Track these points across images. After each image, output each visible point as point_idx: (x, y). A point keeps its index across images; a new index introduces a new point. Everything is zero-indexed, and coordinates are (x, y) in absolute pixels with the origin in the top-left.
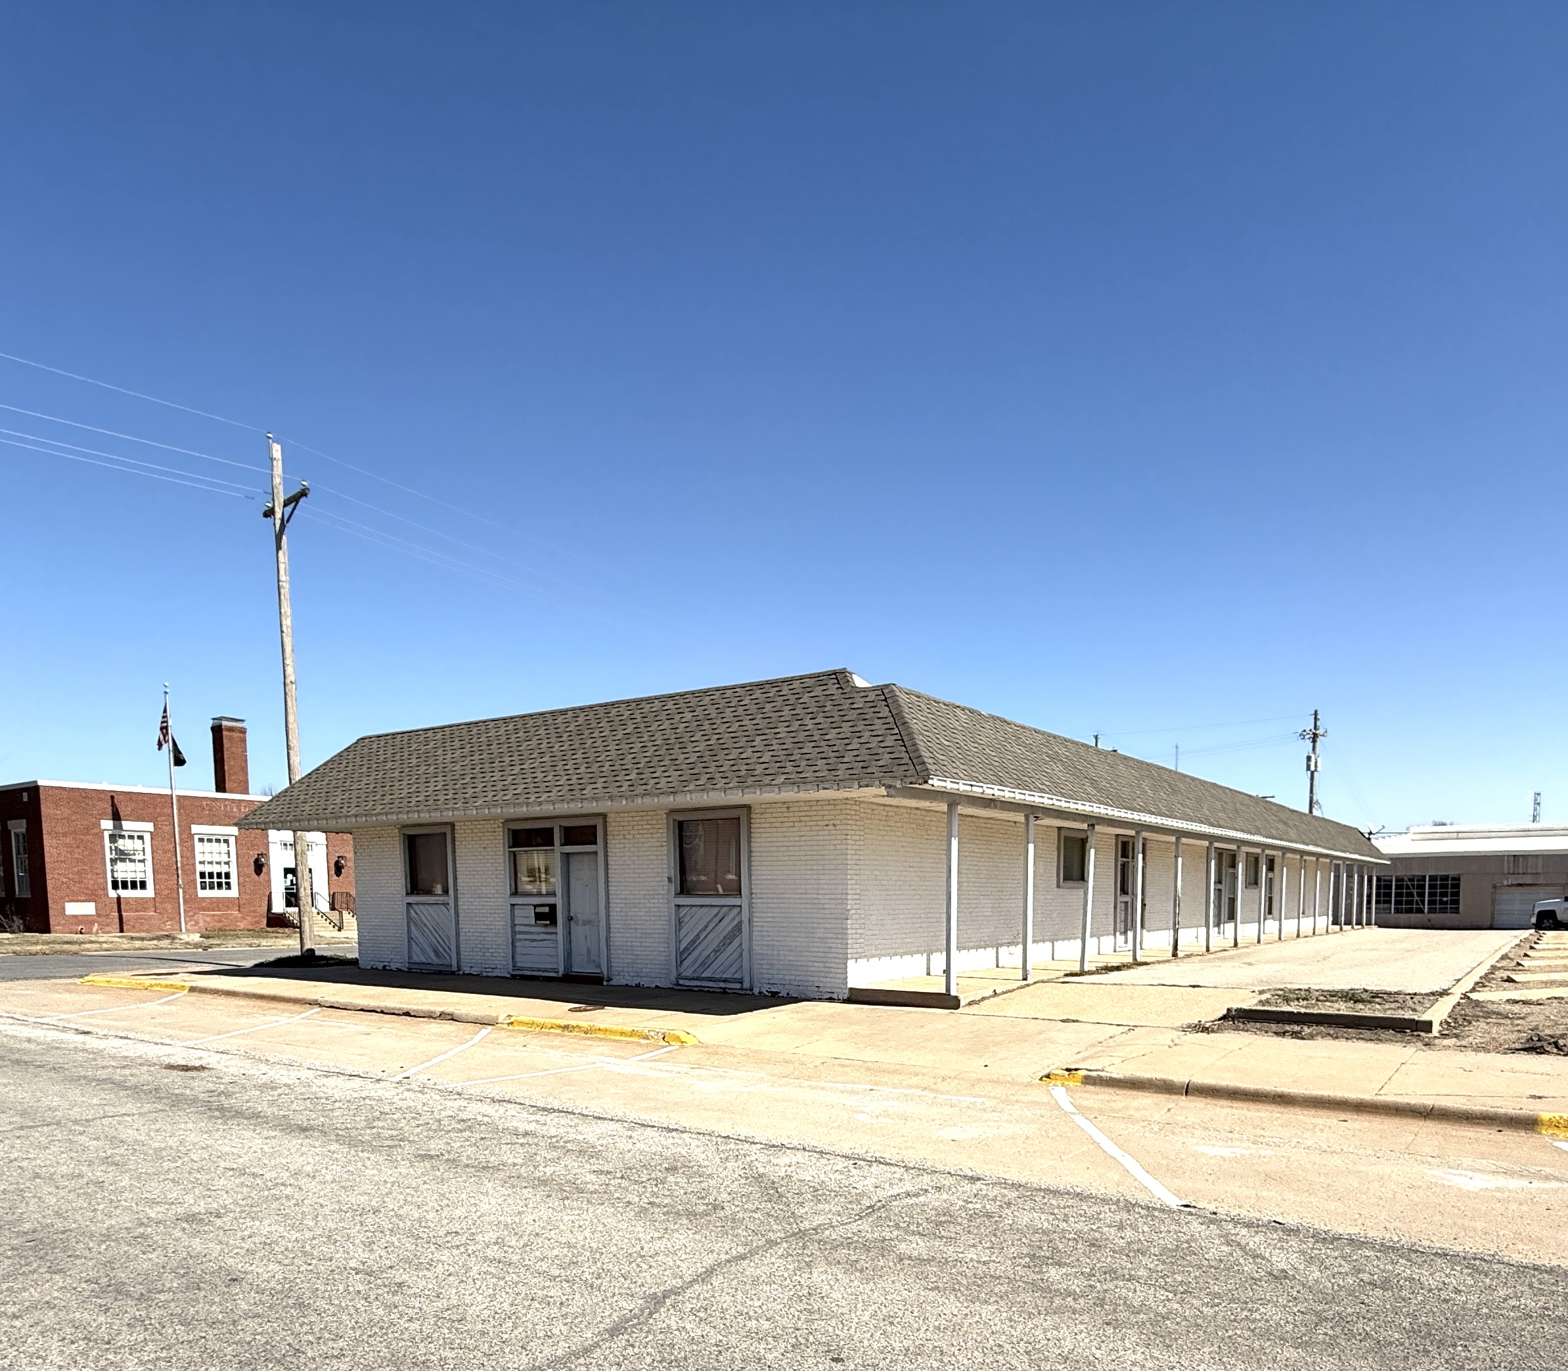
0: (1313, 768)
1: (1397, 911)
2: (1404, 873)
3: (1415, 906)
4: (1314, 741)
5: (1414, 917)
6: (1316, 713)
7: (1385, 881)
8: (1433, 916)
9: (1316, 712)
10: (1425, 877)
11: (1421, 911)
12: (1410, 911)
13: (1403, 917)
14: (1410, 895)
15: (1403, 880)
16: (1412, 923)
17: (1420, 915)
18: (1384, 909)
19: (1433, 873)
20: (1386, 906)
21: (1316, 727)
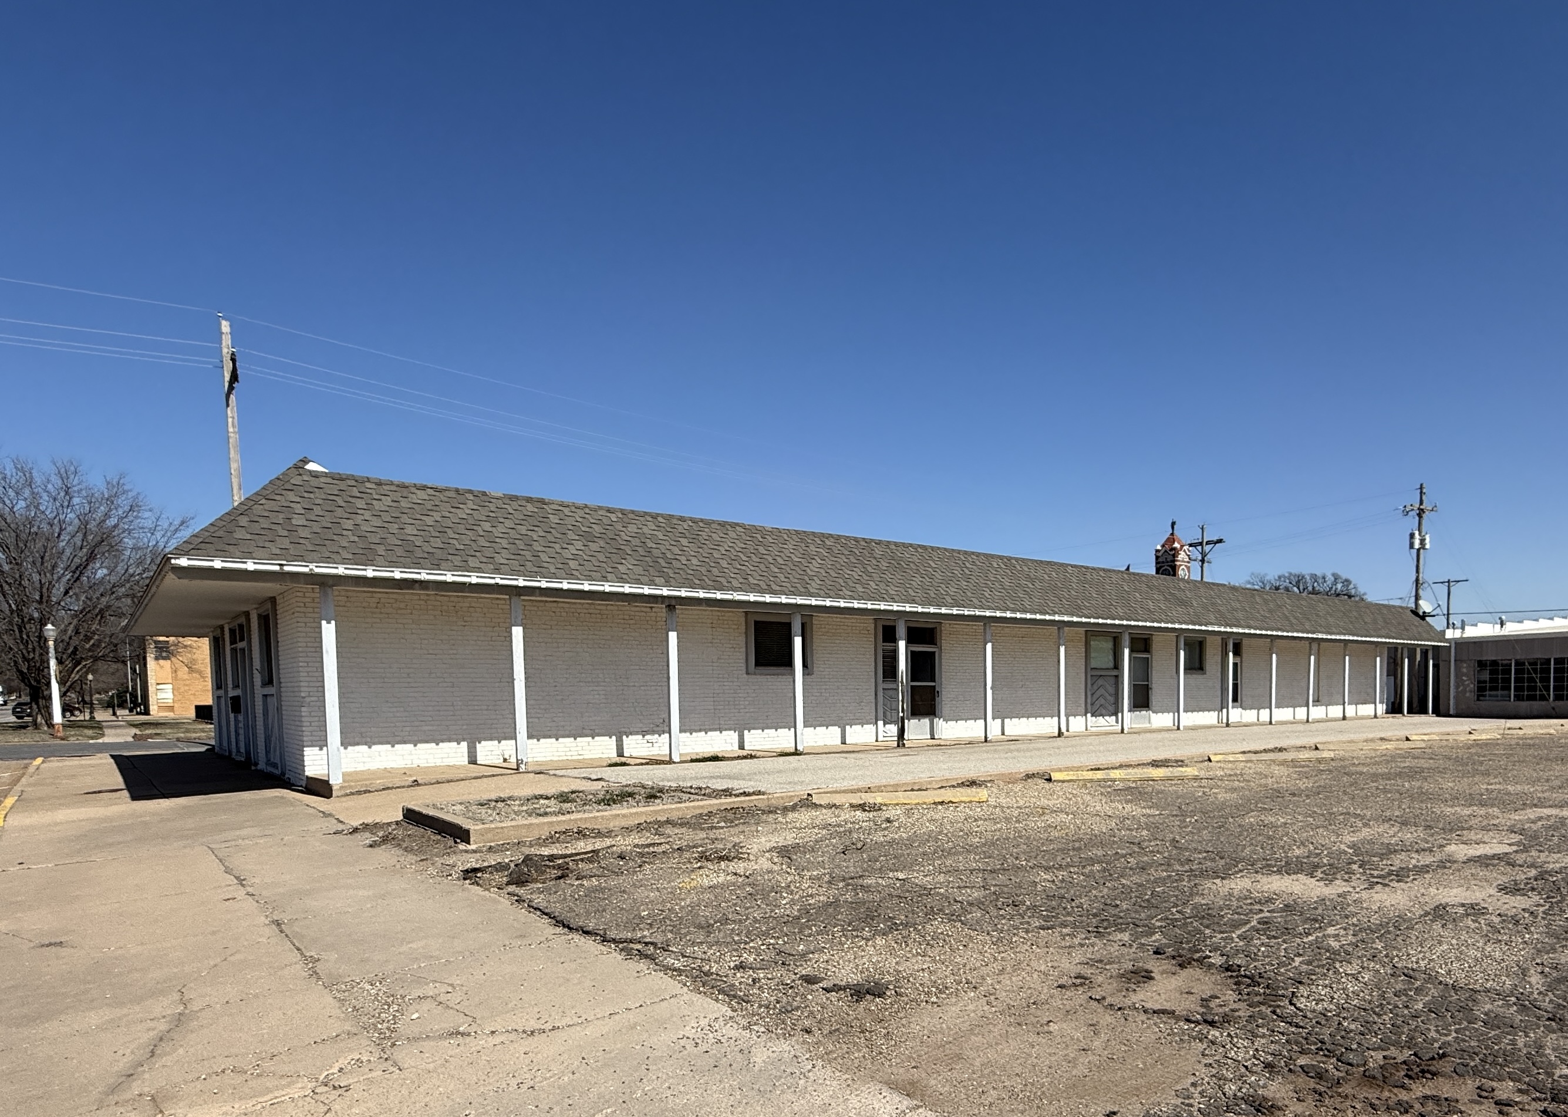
0: (1417, 545)
1: (1518, 698)
2: (1523, 657)
3: (1538, 693)
4: (1420, 516)
5: (1536, 705)
6: (1421, 488)
7: (1502, 665)
8: (1560, 703)
9: (1421, 485)
10: (1549, 660)
11: (1543, 698)
12: (1531, 698)
13: (1524, 705)
14: (1531, 680)
15: (1523, 664)
16: (1535, 713)
17: (1544, 703)
18: (1502, 696)
19: (1557, 656)
20: (1506, 692)
21: (1421, 503)
